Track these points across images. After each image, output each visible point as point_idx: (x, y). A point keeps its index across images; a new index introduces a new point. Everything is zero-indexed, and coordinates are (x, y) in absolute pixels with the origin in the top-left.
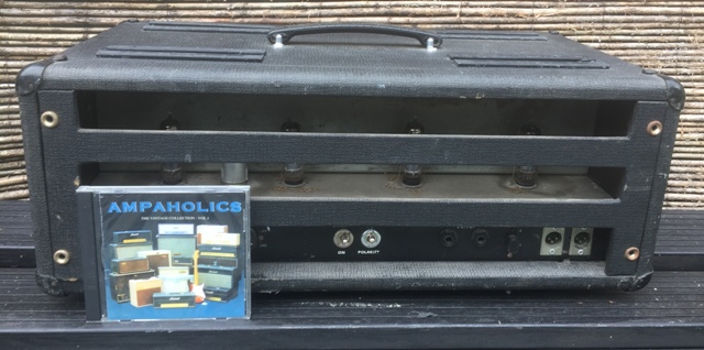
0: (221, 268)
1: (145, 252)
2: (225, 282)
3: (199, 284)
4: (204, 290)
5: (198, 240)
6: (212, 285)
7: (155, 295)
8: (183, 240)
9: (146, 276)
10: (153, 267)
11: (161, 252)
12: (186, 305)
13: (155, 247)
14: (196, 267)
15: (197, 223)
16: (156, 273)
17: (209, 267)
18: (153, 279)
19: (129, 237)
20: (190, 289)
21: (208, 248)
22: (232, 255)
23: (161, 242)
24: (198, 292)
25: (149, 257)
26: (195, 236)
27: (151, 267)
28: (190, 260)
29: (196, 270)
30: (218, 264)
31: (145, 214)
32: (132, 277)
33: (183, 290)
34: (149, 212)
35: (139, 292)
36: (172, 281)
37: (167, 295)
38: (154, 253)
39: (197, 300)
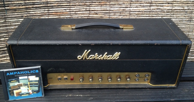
0: (35, 85)
1: (16, 84)
2: (37, 89)
3: (30, 90)
4: (32, 91)
5: (29, 80)
6: (34, 90)
7: (20, 93)
8: (25, 80)
9: (18, 89)
10: (19, 87)
11: (20, 83)
12: (28, 95)
13: (19, 82)
14: (29, 86)
15: (28, 76)
16: (20, 88)
17: (32, 86)
18: (19, 90)
19: (12, 80)
20: (28, 91)
21: (32, 81)
22: (37, 82)
23: (20, 81)
24: (30, 92)
25: (18, 85)
26: (28, 79)
27: (18, 87)
28: (28, 84)
29: (29, 87)
30: (34, 85)
31: (15, 75)
32: (14, 90)
33: (27, 91)
34: (16, 74)
35: (16, 93)
36: (24, 90)
37: (23, 93)
38: (19, 84)
39: (30, 94)
